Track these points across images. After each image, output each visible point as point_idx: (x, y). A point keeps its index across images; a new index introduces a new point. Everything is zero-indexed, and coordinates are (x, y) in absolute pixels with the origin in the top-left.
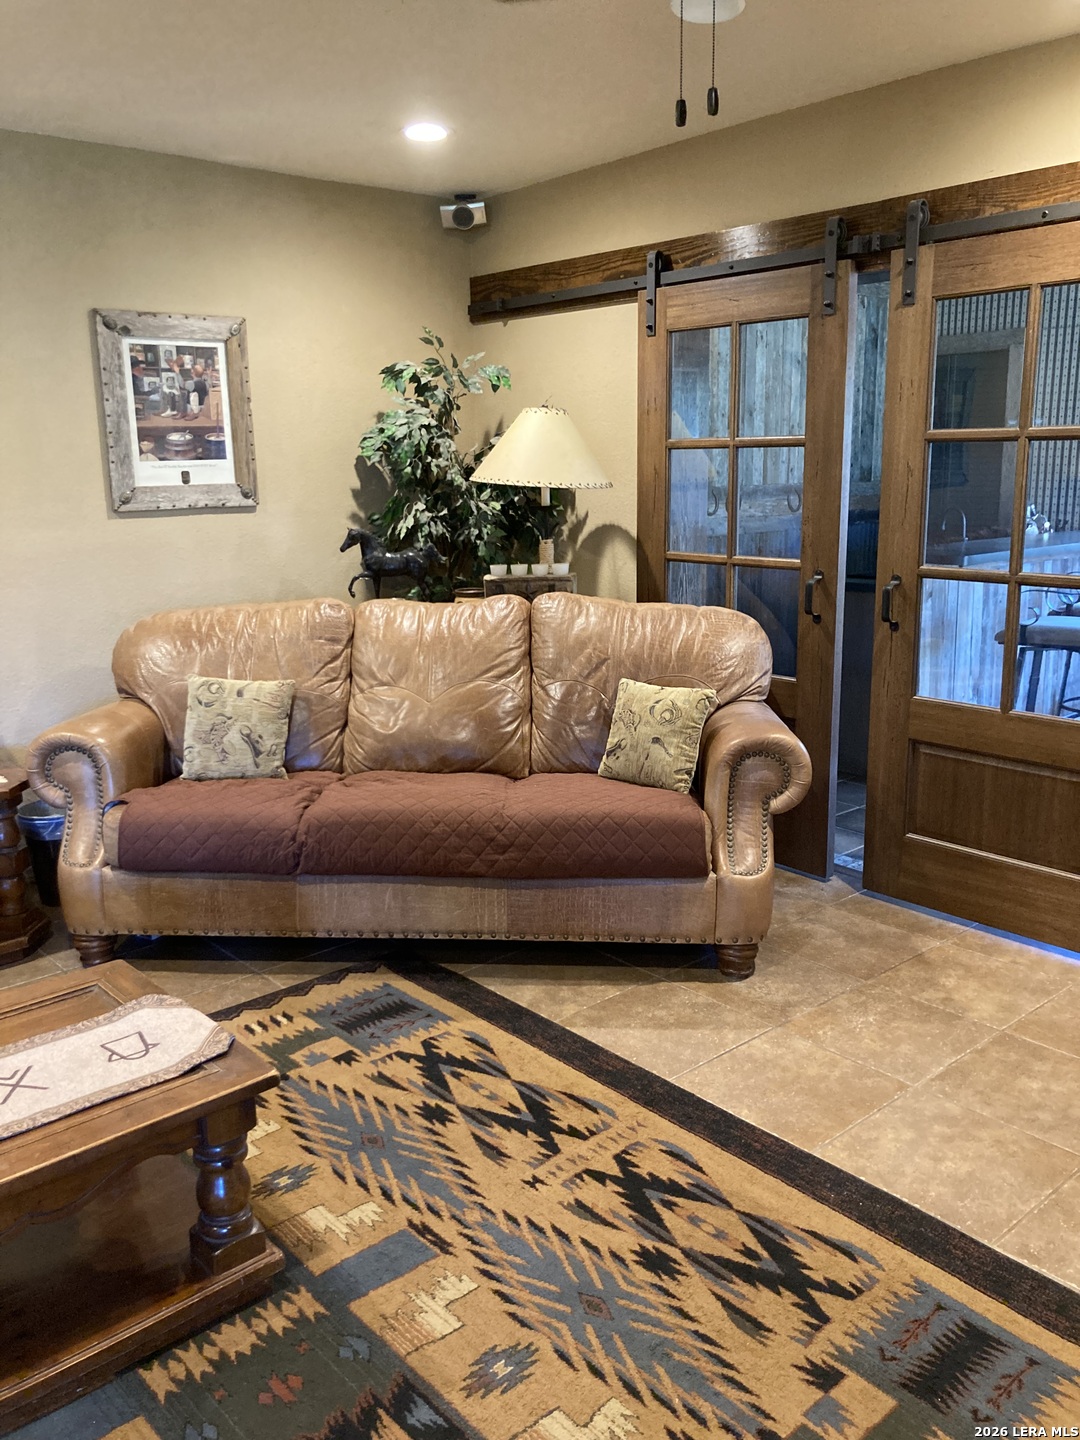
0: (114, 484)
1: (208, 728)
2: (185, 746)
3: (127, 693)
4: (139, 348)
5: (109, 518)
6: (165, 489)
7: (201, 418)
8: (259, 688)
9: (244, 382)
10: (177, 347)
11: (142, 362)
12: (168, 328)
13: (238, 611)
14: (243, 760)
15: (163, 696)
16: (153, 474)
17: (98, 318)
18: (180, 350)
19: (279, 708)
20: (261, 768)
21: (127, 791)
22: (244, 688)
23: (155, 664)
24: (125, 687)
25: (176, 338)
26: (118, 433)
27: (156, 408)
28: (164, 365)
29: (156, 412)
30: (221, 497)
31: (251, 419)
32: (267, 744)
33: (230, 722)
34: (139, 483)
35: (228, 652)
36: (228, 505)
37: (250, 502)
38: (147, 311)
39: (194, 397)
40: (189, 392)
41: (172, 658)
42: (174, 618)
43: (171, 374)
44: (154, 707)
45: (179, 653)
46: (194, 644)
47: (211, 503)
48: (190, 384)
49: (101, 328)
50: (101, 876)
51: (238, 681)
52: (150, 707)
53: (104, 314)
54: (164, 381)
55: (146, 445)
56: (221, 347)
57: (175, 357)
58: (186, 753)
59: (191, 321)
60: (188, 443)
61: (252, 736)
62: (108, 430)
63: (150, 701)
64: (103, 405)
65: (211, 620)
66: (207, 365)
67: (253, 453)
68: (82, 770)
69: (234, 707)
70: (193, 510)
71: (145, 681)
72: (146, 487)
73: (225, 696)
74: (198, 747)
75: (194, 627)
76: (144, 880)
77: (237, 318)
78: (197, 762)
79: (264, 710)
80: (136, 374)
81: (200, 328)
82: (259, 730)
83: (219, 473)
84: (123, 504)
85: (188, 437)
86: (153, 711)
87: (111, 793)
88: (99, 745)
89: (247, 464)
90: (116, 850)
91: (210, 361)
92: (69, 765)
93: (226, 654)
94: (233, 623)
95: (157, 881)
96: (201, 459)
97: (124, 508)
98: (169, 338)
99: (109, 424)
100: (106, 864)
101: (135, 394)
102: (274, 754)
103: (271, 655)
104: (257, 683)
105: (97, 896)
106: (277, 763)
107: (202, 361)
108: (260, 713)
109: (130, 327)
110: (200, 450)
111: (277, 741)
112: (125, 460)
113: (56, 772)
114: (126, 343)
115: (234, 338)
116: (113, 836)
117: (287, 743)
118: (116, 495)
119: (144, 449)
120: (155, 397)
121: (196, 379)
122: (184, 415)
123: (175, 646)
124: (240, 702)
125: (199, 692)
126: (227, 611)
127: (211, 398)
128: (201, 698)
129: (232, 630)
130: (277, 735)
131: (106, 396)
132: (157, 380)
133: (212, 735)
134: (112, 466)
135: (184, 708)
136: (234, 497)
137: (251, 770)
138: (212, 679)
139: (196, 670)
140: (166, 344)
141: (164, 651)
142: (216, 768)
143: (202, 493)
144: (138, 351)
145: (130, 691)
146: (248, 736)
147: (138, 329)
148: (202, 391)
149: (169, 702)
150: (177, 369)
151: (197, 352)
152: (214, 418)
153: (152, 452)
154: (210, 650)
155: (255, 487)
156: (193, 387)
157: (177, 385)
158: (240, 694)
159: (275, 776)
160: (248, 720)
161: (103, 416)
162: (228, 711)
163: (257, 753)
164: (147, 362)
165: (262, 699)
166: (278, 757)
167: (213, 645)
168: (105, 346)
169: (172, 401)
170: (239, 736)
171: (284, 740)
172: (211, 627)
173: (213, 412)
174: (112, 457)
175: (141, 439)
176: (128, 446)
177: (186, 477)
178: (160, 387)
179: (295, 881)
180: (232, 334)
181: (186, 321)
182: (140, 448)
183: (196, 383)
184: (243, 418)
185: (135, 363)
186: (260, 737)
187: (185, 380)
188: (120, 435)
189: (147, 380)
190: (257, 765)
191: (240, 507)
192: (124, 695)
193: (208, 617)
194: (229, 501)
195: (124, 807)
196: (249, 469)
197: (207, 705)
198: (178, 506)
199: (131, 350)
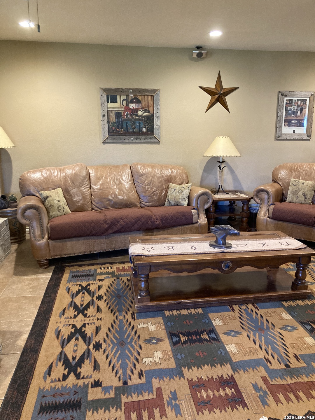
0: (277, 133)
1: (294, 191)
2: (288, 194)
3: (275, 181)
4: (288, 100)
5: (275, 141)
6: (289, 134)
7: (300, 117)
8: (308, 183)
9: (313, 108)
10: (297, 99)
11: (288, 103)
12: (296, 95)
13: (304, 164)
14: (302, 199)
15: (284, 183)
16: (286, 130)
17: (280, 93)
18: (298, 100)
19: (312, 188)
20: (306, 202)
21: (275, 202)
22: (304, 182)
23: (283, 175)
24: (275, 180)
25: (298, 97)
26: (280, 120)
27: (290, 114)
28: (293, 104)
29: (289, 115)
30: (302, 137)
31: (313, 117)
32: (308, 196)
33: (300, 190)
34: (283, 133)
35: (301, 174)
36: (303, 139)
37: (309, 138)
38: (291, 91)
39: (299, 112)
40: (298, 111)
41: (287, 174)
42: (288, 165)
43: (294, 106)
44: (281, 185)
45: (289, 173)
46: (293, 171)
47: (299, 138)
48: (299, 108)
49: (280, 95)
50: (267, 219)
51: (303, 181)
52: (280, 185)
53: (281, 92)
54: (293, 108)
55: (286, 123)
56: (308, 99)
57: (296, 102)
58: (288, 196)
59: (302, 93)
60: (296, 123)
61: (305, 194)
62: (278, 120)
63: (280, 183)
64: (278, 113)
65: (297, 166)
66: (304, 104)
67: (312, 126)
68: (265, 196)
69: (301, 186)
70: (294, 140)
71: (280, 179)
72: (284, 134)
73: (299, 184)
74: (291, 195)
75: (293, 167)
76: (277, 222)
77: (314, 91)
78: (290, 198)
79: (309, 188)
80: (286, 106)
81: (304, 94)
82: (307, 193)
83: (302, 131)
84: (278, 137)
85: (296, 122)
86: (281, 186)
87: (271, 202)
88: (270, 191)
89: (310, 128)
90: (272, 214)
91: (305, 103)
92: (262, 195)
93: (300, 174)
94: (303, 167)
95: (280, 223)
96: (298, 127)
97: (278, 138)
98: (296, 97)
99: (278, 118)
100: (268, 217)
101: (285, 111)
102: (310, 199)
103: (312, 176)
104: (308, 182)
105: (265, 224)
106: (310, 201)
107: (303, 102)
108: (308, 189)
109: (287, 95)
110: (299, 125)
111: (311, 196)
112: (281, 127)
113: (259, 196)
114: (286, 98)
115: (312, 97)
116: (271, 211)
117: (313, 197)
118: (277, 136)
119: (285, 124)
120: (290, 112)
121: (300, 107)
122: (296, 116)
123: (288, 171)
124: (303, 186)
125: (293, 182)
126: (302, 164)
127: (303, 112)
128: (293, 184)
129: (302, 169)
130: (311, 194)
131: (279, 112)
132: (291, 107)
133: (295, 193)
134: (277, 128)
135: (289, 186)
136: (305, 137)
137: (303, 202)
138: (297, 180)
139: (293, 177)
140: (295, 99)
141: (285, 172)
142: (295, 200)
143: (297, 135)
144: (288, 101)
145: (276, 181)
146: (304, 194)
147: (289, 95)
148: (302, 110)
149: (285, 184)
150: (296, 105)
151: (302, 101)
152: (303, 117)
153: (287, 125)
154: (297, 173)
155: (311, 134)
156: (299, 109)
157: (296, 109)
158: (303, 184)
159: (309, 204)
160: (305, 190)
161: (277, 116)
162: (300, 187)
163: (306, 198)
164: (290, 103)
165: (309, 185)
166: (311, 200)
167: (297, 172)
168: (280, 100)
169: (293, 113)
170: (301, 194)
171: (312, 196)
172: (297, 167)
173: (303, 115)
174: (278, 126)
175: (285, 122)
176: (282, 124)
177: (294, 131)
178: (292, 109)
179: (313, 228)
180: (312, 95)
181: (301, 93)
182: (284, 124)
183: (300, 108)
184: (311, 117)
185: (287, 103)
186: (307, 194)
187: (298, 108)
188: (280, 121)
189: (288, 108)
190: (305, 201)
191: (306, 139)
192: (274, 182)
193: (297, 165)
194: (304, 138)
195: (274, 205)
196: (310, 130)
197: (295, 185)
198: (291, 138)
199: (286, 101)
